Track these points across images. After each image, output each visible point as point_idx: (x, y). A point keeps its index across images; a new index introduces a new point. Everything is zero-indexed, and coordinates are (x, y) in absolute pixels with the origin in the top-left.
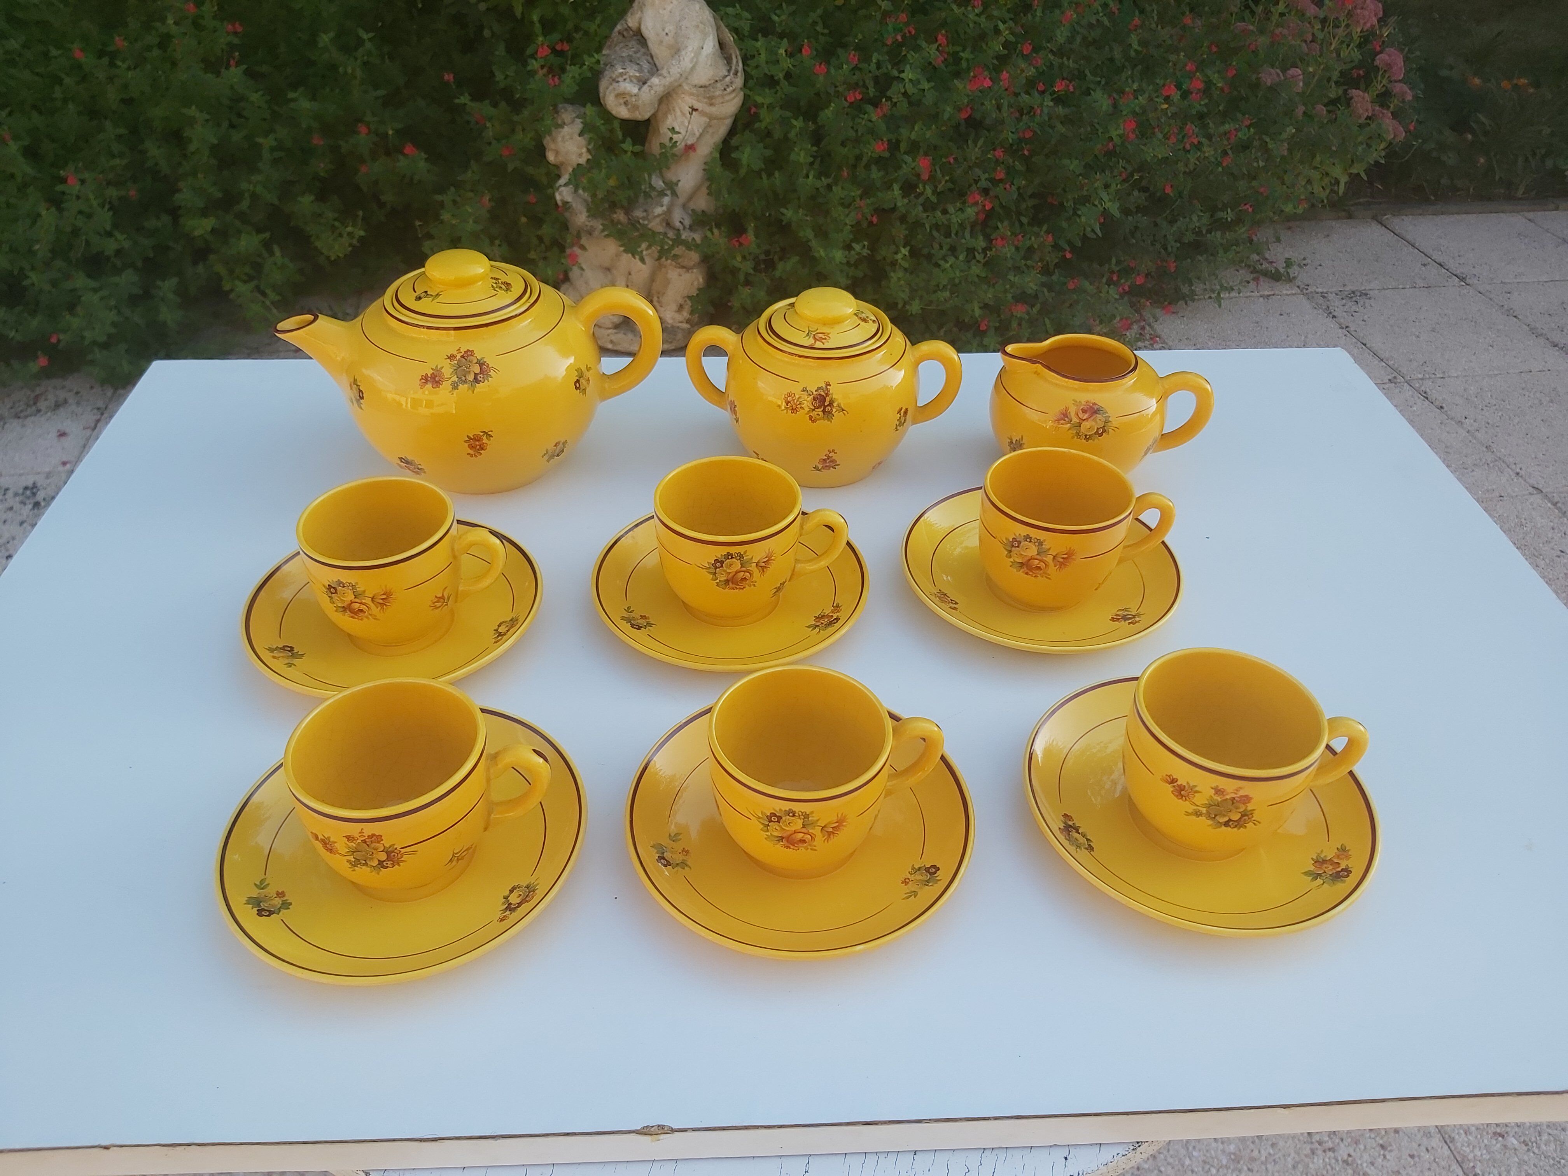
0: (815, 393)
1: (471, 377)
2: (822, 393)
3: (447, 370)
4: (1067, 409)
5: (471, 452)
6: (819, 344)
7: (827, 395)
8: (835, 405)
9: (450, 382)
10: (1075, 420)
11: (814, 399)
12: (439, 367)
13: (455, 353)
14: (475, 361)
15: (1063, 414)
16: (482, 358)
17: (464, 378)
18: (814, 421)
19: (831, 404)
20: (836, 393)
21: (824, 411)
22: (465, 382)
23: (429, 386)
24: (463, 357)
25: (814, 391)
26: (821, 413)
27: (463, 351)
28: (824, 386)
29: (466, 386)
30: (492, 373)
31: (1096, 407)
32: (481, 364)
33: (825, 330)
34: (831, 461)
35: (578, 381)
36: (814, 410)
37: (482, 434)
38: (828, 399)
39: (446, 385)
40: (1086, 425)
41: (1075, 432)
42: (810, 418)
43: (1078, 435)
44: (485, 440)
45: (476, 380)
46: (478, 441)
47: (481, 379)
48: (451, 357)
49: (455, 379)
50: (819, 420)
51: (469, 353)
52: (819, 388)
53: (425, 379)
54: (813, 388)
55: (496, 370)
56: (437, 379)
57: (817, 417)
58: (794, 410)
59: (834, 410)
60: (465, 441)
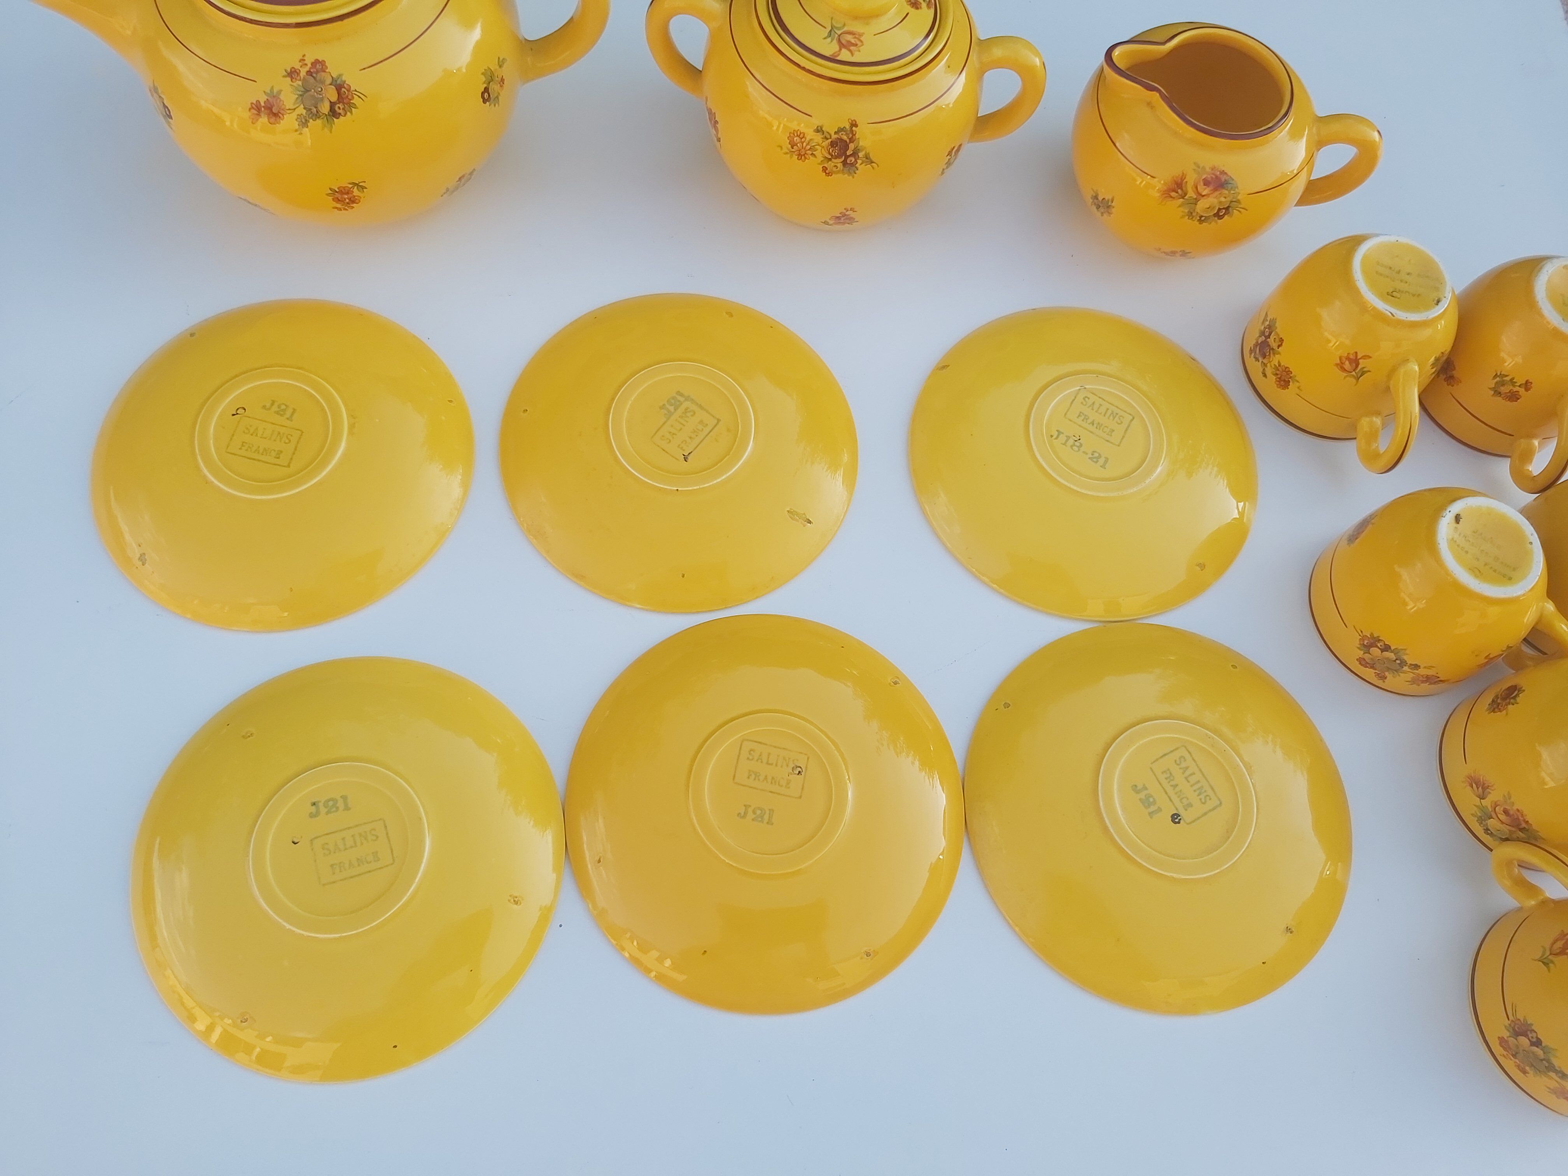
0: (834, 136)
1: (325, 108)
2: (845, 138)
3: (289, 97)
4: (1183, 177)
5: (339, 206)
6: (845, 56)
7: (852, 140)
8: (861, 155)
9: (294, 115)
10: (1191, 194)
11: (833, 144)
12: (275, 91)
13: (297, 66)
14: (329, 81)
15: (1177, 183)
16: (340, 75)
17: (314, 110)
18: (828, 174)
19: (855, 154)
20: (866, 138)
21: (845, 163)
22: (317, 115)
23: (264, 119)
24: (309, 73)
25: (833, 134)
26: (840, 166)
27: (309, 60)
28: (848, 127)
29: (319, 122)
30: (356, 101)
31: (1223, 178)
32: (339, 87)
33: (857, 27)
34: (846, 219)
35: (486, 90)
36: (830, 160)
37: (351, 186)
38: (852, 146)
39: (290, 121)
40: (1202, 205)
41: (1187, 211)
42: (825, 169)
43: (1190, 215)
44: (356, 192)
45: (334, 113)
46: (348, 193)
47: (341, 111)
48: (292, 74)
49: (301, 110)
50: (838, 172)
51: (319, 66)
52: (840, 130)
53: (257, 108)
54: (831, 129)
55: (362, 96)
56: (274, 110)
57: (834, 169)
58: (801, 156)
59: (859, 162)
60: (328, 195)
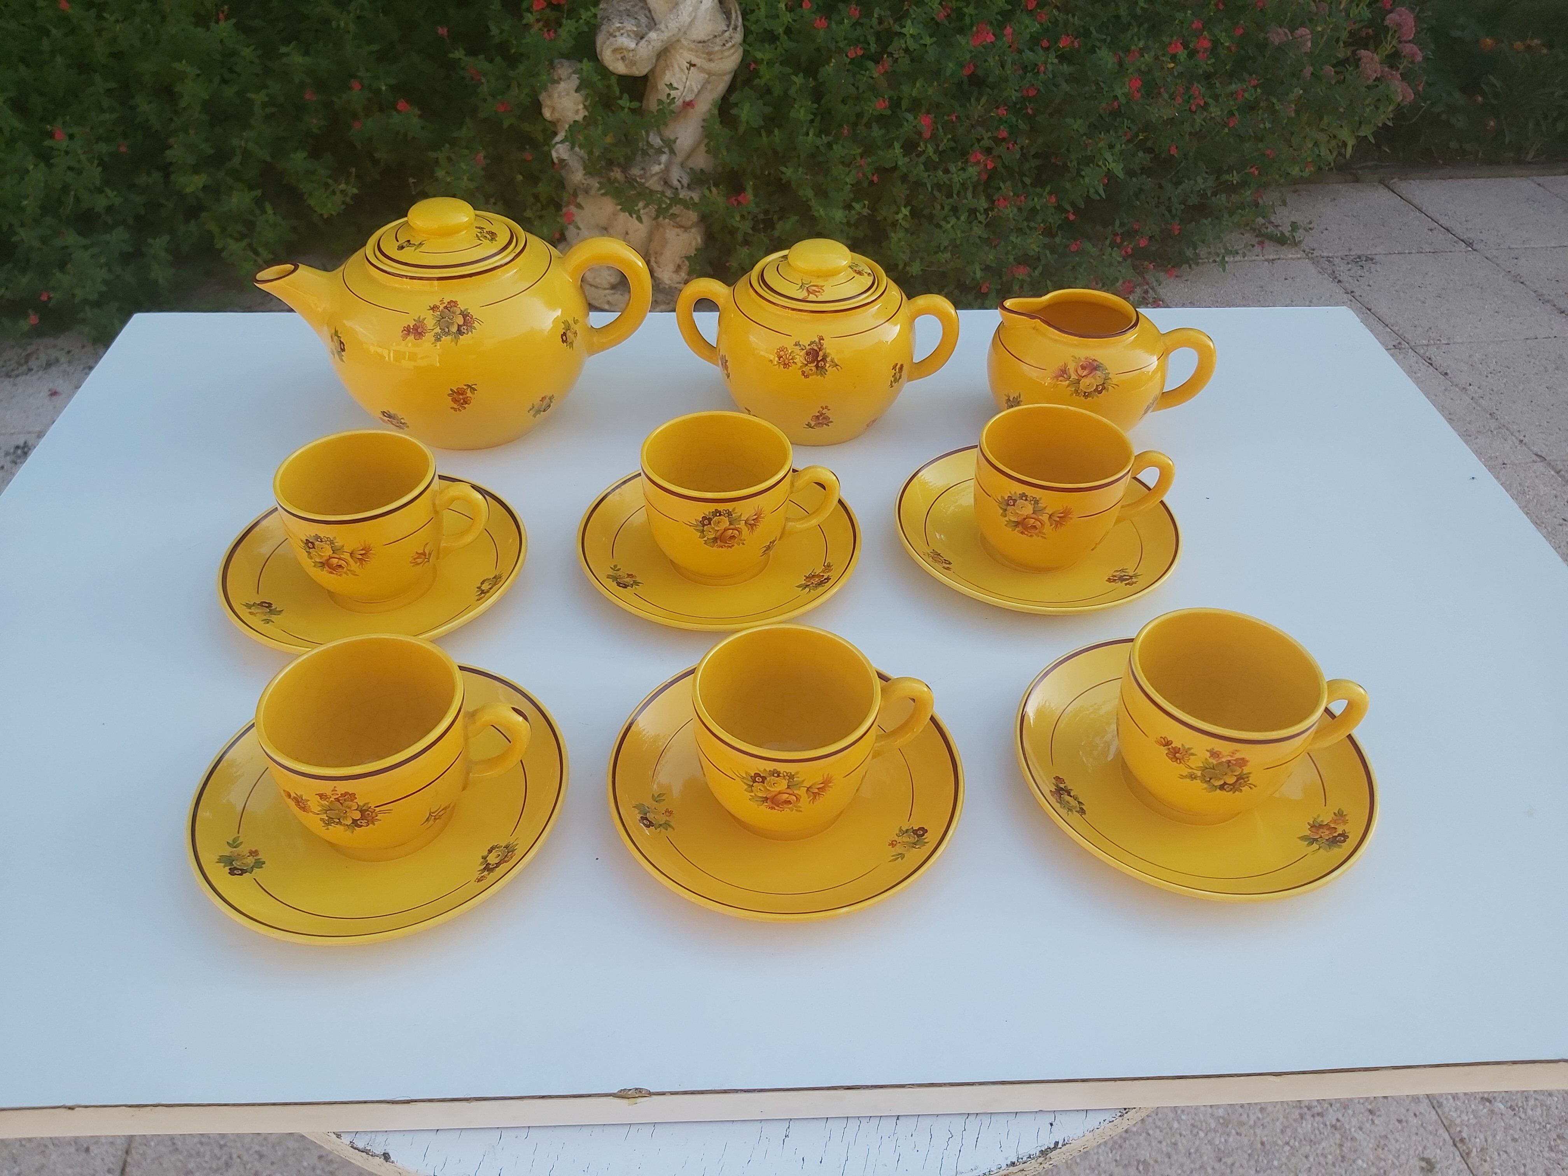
0: (808, 347)
1: (454, 329)
2: (816, 348)
3: (430, 321)
4: (1066, 365)
5: (455, 406)
6: (812, 297)
7: (820, 349)
8: (828, 359)
9: (433, 333)
10: (1074, 376)
11: (807, 354)
12: (421, 318)
13: (438, 304)
14: (459, 312)
15: (1061, 370)
16: (466, 309)
17: (447, 330)
18: (807, 377)
19: (824, 359)
20: (830, 347)
21: (817, 366)
22: (448, 333)
23: (411, 338)
24: (446, 307)
25: (807, 346)
26: (814, 369)
27: (446, 301)
28: (817, 340)
29: (449, 337)
30: (476, 324)
31: (1095, 364)
32: (465, 315)
33: (820, 282)
34: (824, 418)
35: (564, 334)
36: (807, 365)
37: (465, 387)
38: (821, 353)
39: (429, 337)
40: (1085, 382)
41: (1073, 389)
42: (803, 373)
43: (1076, 392)
44: (469, 394)
45: (460, 332)
46: (462, 394)
47: (465, 331)
48: (434, 308)
49: (438, 330)
50: (812, 375)
51: (453, 304)
52: (812, 343)
53: (407, 331)
54: (805, 342)
55: (480, 322)
56: (419, 330)
57: (810, 372)
58: (786, 365)
59: (828, 365)
60: (449, 395)
